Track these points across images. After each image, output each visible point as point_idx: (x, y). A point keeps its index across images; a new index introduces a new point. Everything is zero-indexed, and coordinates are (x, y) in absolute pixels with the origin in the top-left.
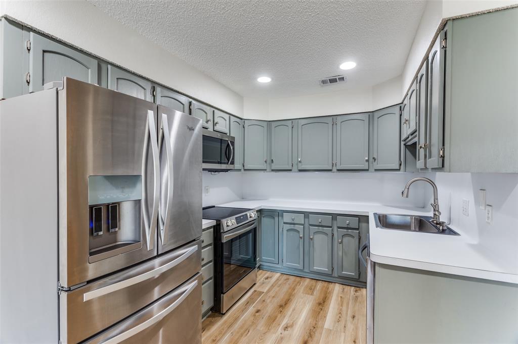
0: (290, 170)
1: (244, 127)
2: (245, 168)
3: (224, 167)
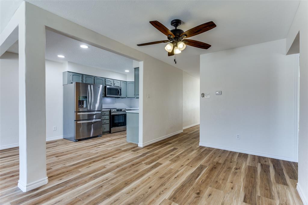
3: (117, 96)
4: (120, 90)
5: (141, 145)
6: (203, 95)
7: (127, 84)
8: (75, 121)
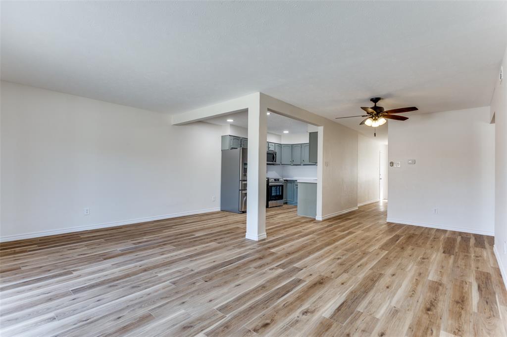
2: (280, 164)
3: (272, 163)
4: (276, 154)
5: (319, 217)
6: (392, 164)
7: (281, 147)
8: (240, 191)
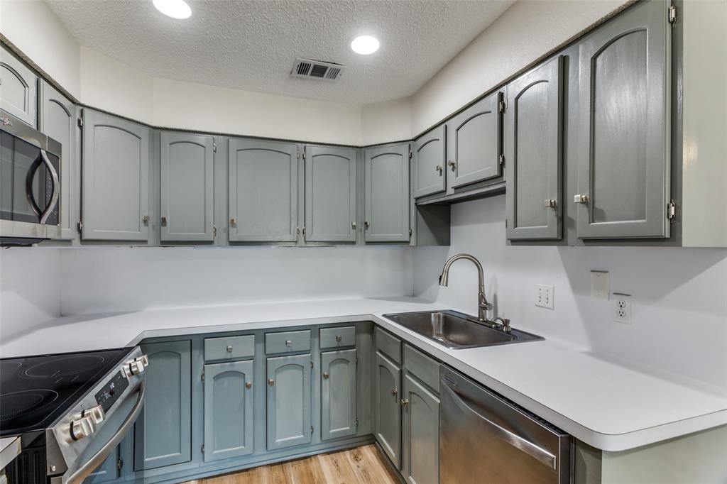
0: (210, 243)
1: (81, 127)
2: (86, 236)
